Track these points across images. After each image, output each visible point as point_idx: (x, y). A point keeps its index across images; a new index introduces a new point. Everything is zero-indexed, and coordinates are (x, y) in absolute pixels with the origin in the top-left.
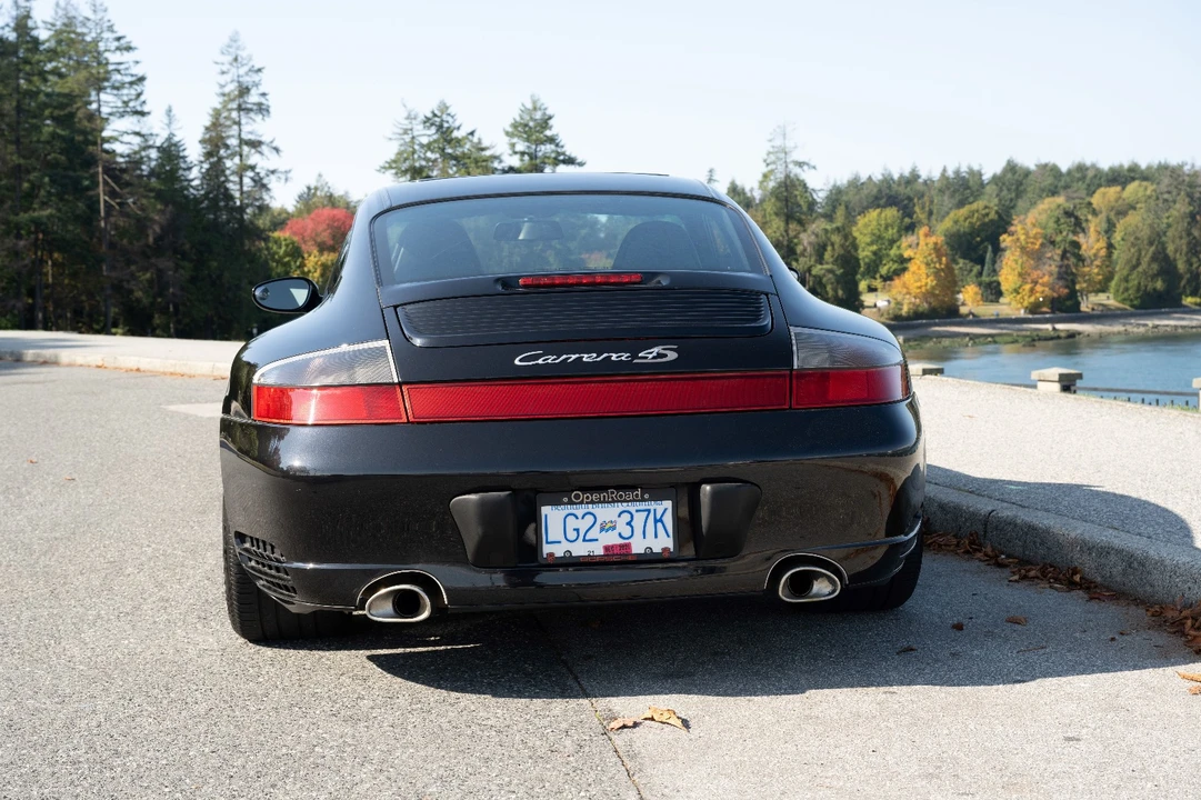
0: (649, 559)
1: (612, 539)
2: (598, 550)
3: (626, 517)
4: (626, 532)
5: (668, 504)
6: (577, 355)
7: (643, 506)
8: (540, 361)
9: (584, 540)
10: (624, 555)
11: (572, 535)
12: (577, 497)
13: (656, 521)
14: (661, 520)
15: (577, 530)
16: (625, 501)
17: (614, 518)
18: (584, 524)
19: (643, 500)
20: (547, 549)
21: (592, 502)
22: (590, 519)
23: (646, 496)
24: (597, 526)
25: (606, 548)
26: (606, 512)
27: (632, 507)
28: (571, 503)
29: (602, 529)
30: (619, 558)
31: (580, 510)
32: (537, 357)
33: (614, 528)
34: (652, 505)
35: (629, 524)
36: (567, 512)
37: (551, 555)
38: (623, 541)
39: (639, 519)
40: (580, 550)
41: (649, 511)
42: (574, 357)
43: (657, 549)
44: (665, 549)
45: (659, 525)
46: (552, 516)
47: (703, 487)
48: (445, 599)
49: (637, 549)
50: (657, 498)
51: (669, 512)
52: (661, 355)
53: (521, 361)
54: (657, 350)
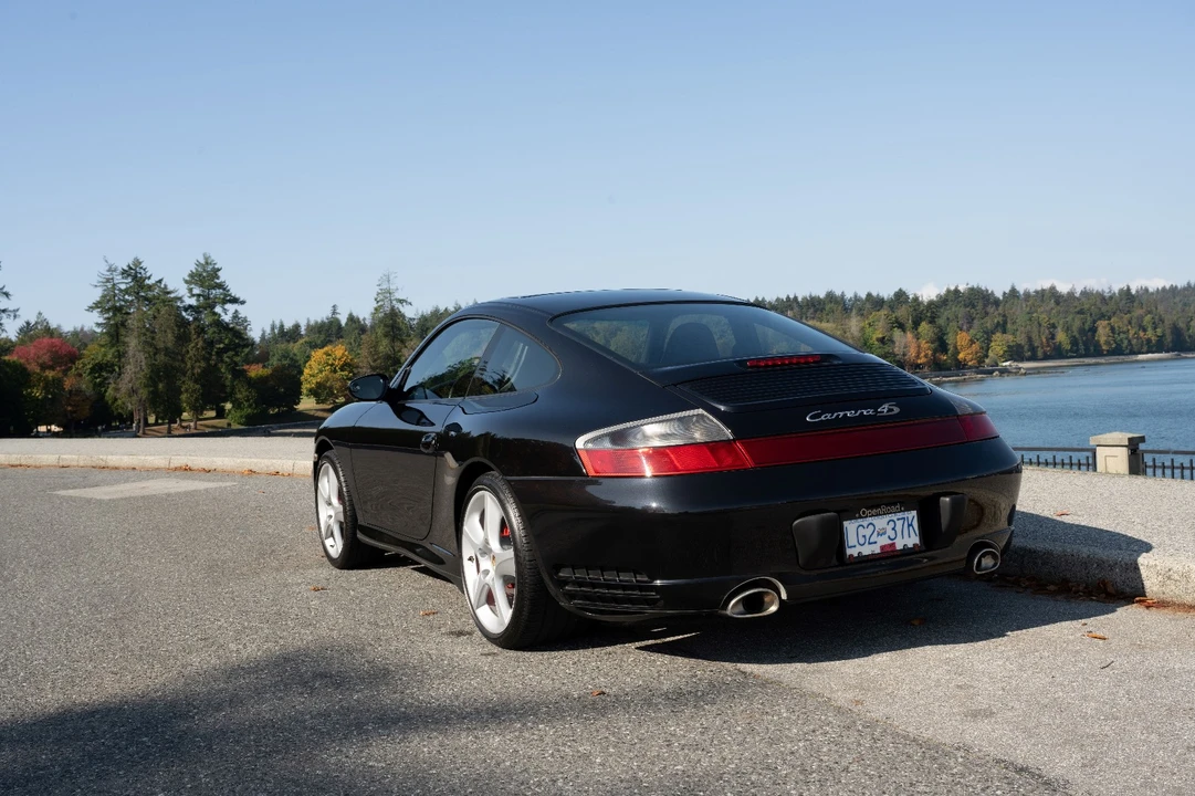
0: (906, 551)
1: (884, 541)
2: (878, 550)
3: (892, 524)
5: (914, 513)
6: (844, 413)
7: (900, 515)
8: (823, 418)
9: (870, 543)
10: (892, 551)
11: (862, 541)
12: (864, 513)
13: (909, 525)
14: (911, 525)
15: (864, 536)
16: (891, 513)
17: (885, 526)
18: (868, 532)
19: (901, 511)
20: (849, 552)
21: (873, 516)
22: (871, 527)
23: (903, 509)
24: (876, 533)
25: (882, 548)
26: (881, 522)
27: (894, 517)
28: (860, 517)
29: (878, 534)
30: (890, 556)
31: (865, 522)
32: (819, 416)
33: (885, 533)
34: (906, 514)
35: (893, 529)
36: (857, 524)
37: (851, 556)
38: (891, 542)
39: (899, 523)
40: (867, 550)
41: (904, 519)
42: (842, 414)
43: (910, 546)
44: (915, 545)
45: (911, 528)
46: (850, 527)
47: (942, 499)
48: (784, 596)
49: (899, 546)
50: (908, 509)
51: (916, 518)
52: (890, 410)
53: (811, 418)
54: (886, 406)
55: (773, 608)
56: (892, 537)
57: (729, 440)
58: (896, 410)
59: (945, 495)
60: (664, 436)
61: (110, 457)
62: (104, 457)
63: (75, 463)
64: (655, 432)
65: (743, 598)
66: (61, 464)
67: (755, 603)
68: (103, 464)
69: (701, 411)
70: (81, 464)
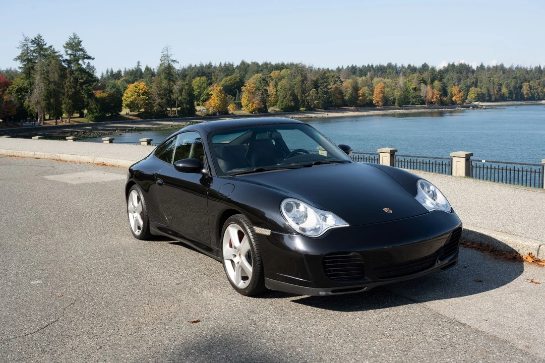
61: (62, 155)
62: (59, 155)
63: (43, 157)
66: (35, 157)
68: (58, 158)
70: (46, 157)
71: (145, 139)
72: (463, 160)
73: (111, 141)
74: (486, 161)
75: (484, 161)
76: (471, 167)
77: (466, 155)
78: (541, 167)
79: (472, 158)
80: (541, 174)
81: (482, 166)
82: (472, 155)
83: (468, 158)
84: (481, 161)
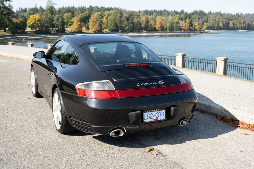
0: (161, 121)
1: (155, 118)
2: (153, 120)
3: (157, 114)
4: (157, 116)
5: (164, 111)
6: (147, 83)
7: (160, 111)
8: (141, 85)
9: (151, 118)
10: (157, 121)
11: (148, 118)
12: (150, 111)
13: (162, 114)
14: (163, 114)
15: (149, 117)
16: (157, 111)
17: (155, 114)
18: (150, 116)
20: (144, 121)
21: (152, 111)
22: (151, 114)
23: (161, 110)
24: (153, 116)
25: (154, 120)
26: (154, 113)
27: (158, 112)
28: (149, 112)
30: (156, 121)
31: (150, 113)
32: (140, 84)
33: (155, 116)
34: (162, 111)
35: (158, 115)
36: (148, 114)
37: (145, 122)
38: (157, 118)
39: (159, 114)
40: (150, 120)
41: (161, 112)
42: (147, 84)
43: (162, 119)
44: (163, 119)
45: (163, 115)
46: (145, 114)
47: (172, 108)
48: (126, 131)
49: (159, 119)
50: (162, 110)
51: (164, 112)
52: (161, 83)
53: (138, 85)
54: (160, 82)
55: (122, 135)
56: (157, 117)
57: (114, 90)
58: (163, 83)
59: (173, 106)
60: (97, 87)
64: (95, 86)
65: (115, 131)
67: (118, 133)
69: (108, 81)
71: (30, 44)
72: (181, 57)
73: (13, 44)
74: (191, 58)
75: (190, 58)
76: (185, 61)
77: (183, 55)
78: (216, 62)
79: (185, 56)
80: (215, 65)
81: (189, 61)
82: (185, 55)
83: (183, 57)
84: (189, 58)
